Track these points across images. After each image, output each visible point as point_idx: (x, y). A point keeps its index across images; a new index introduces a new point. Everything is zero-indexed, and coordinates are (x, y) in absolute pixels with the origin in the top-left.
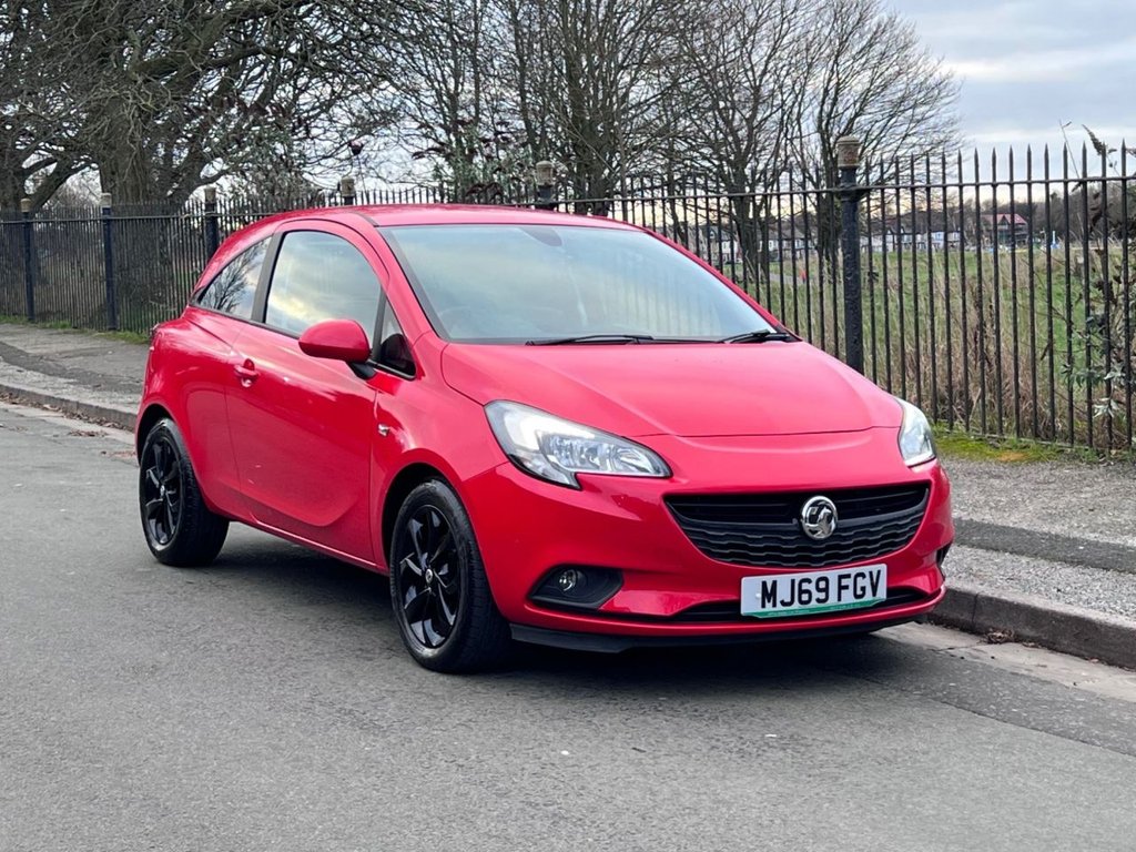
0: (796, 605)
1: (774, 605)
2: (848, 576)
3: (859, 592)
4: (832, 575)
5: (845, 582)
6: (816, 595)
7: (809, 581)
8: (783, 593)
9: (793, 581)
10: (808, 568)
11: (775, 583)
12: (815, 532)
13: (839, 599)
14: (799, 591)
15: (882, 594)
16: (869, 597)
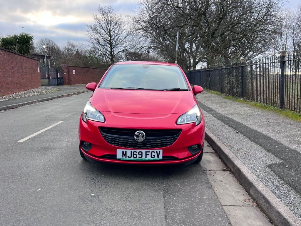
0: (132, 158)
1: (126, 157)
2: (149, 152)
3: (153, 156)
4: (144, 151)
5: (147, 153)
6: (138, 156)
7: (136, 152)
8: (129, 154)
9: (131, 152)
10: (137, 149)
11: (126, 152)
12: (138, 140)
13: (146, 157)
14: (133, 154)
15: (161, 157)
16: (156, 158)
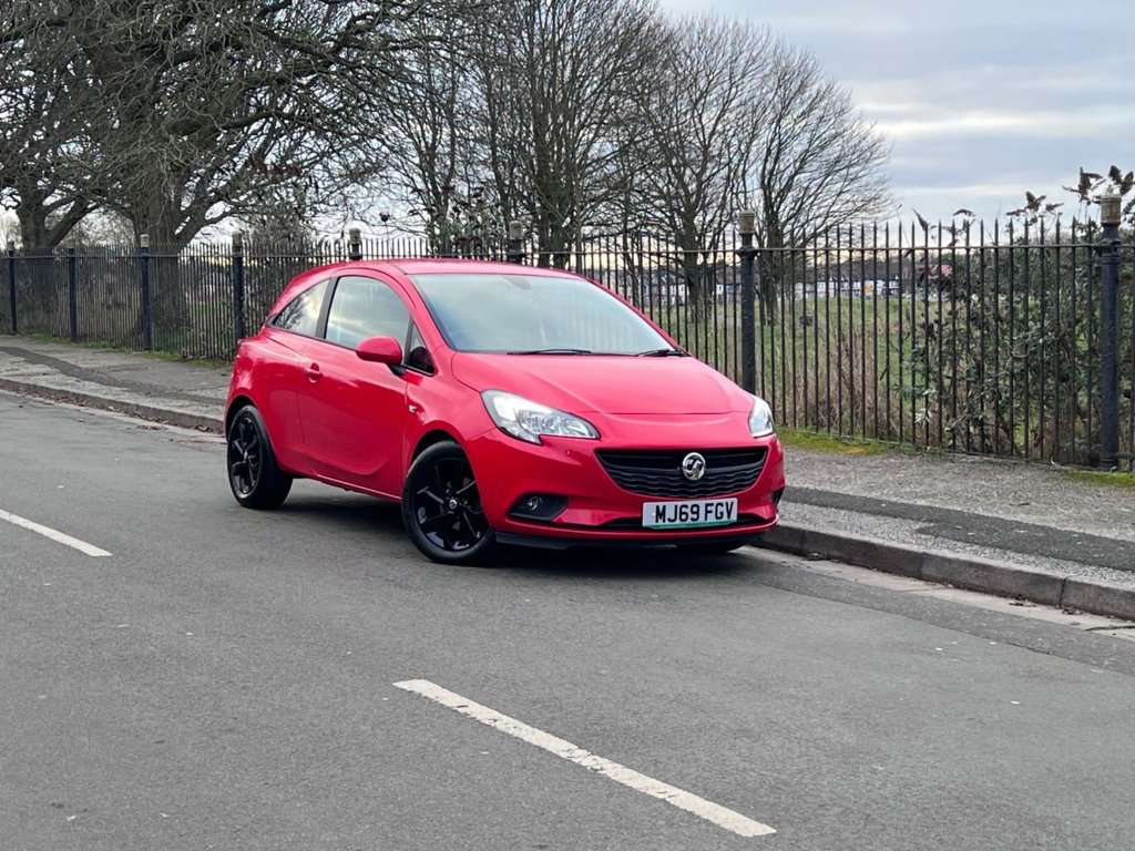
0: (678, 522)
1: (664, 521)
2: (712, 505)
3: (719, 515)
4: (702, 503)
5: (709, 508)
6: (691, 516)
7: (686, 506)
8: (670, 514)
9: (676, 506)
10: (686, 498)
11: (664, 507)
12: (690, 476)
13: (706, 519)
14: (680, 512)
15: (734, 517)
16: (725, 519)
